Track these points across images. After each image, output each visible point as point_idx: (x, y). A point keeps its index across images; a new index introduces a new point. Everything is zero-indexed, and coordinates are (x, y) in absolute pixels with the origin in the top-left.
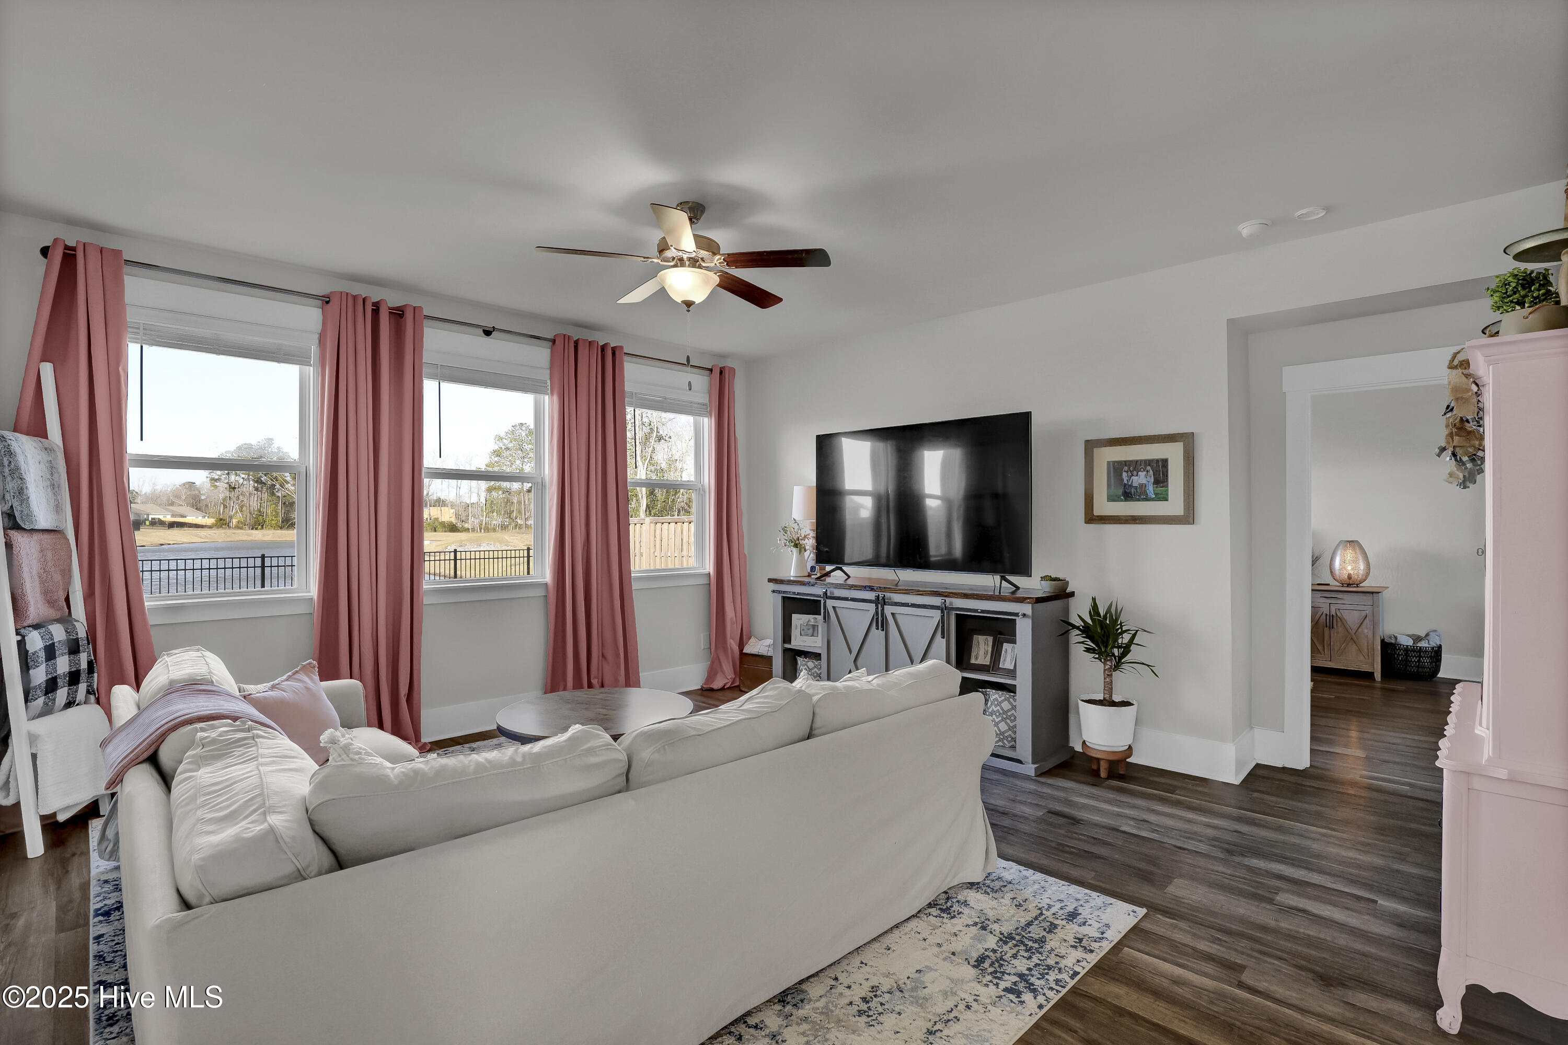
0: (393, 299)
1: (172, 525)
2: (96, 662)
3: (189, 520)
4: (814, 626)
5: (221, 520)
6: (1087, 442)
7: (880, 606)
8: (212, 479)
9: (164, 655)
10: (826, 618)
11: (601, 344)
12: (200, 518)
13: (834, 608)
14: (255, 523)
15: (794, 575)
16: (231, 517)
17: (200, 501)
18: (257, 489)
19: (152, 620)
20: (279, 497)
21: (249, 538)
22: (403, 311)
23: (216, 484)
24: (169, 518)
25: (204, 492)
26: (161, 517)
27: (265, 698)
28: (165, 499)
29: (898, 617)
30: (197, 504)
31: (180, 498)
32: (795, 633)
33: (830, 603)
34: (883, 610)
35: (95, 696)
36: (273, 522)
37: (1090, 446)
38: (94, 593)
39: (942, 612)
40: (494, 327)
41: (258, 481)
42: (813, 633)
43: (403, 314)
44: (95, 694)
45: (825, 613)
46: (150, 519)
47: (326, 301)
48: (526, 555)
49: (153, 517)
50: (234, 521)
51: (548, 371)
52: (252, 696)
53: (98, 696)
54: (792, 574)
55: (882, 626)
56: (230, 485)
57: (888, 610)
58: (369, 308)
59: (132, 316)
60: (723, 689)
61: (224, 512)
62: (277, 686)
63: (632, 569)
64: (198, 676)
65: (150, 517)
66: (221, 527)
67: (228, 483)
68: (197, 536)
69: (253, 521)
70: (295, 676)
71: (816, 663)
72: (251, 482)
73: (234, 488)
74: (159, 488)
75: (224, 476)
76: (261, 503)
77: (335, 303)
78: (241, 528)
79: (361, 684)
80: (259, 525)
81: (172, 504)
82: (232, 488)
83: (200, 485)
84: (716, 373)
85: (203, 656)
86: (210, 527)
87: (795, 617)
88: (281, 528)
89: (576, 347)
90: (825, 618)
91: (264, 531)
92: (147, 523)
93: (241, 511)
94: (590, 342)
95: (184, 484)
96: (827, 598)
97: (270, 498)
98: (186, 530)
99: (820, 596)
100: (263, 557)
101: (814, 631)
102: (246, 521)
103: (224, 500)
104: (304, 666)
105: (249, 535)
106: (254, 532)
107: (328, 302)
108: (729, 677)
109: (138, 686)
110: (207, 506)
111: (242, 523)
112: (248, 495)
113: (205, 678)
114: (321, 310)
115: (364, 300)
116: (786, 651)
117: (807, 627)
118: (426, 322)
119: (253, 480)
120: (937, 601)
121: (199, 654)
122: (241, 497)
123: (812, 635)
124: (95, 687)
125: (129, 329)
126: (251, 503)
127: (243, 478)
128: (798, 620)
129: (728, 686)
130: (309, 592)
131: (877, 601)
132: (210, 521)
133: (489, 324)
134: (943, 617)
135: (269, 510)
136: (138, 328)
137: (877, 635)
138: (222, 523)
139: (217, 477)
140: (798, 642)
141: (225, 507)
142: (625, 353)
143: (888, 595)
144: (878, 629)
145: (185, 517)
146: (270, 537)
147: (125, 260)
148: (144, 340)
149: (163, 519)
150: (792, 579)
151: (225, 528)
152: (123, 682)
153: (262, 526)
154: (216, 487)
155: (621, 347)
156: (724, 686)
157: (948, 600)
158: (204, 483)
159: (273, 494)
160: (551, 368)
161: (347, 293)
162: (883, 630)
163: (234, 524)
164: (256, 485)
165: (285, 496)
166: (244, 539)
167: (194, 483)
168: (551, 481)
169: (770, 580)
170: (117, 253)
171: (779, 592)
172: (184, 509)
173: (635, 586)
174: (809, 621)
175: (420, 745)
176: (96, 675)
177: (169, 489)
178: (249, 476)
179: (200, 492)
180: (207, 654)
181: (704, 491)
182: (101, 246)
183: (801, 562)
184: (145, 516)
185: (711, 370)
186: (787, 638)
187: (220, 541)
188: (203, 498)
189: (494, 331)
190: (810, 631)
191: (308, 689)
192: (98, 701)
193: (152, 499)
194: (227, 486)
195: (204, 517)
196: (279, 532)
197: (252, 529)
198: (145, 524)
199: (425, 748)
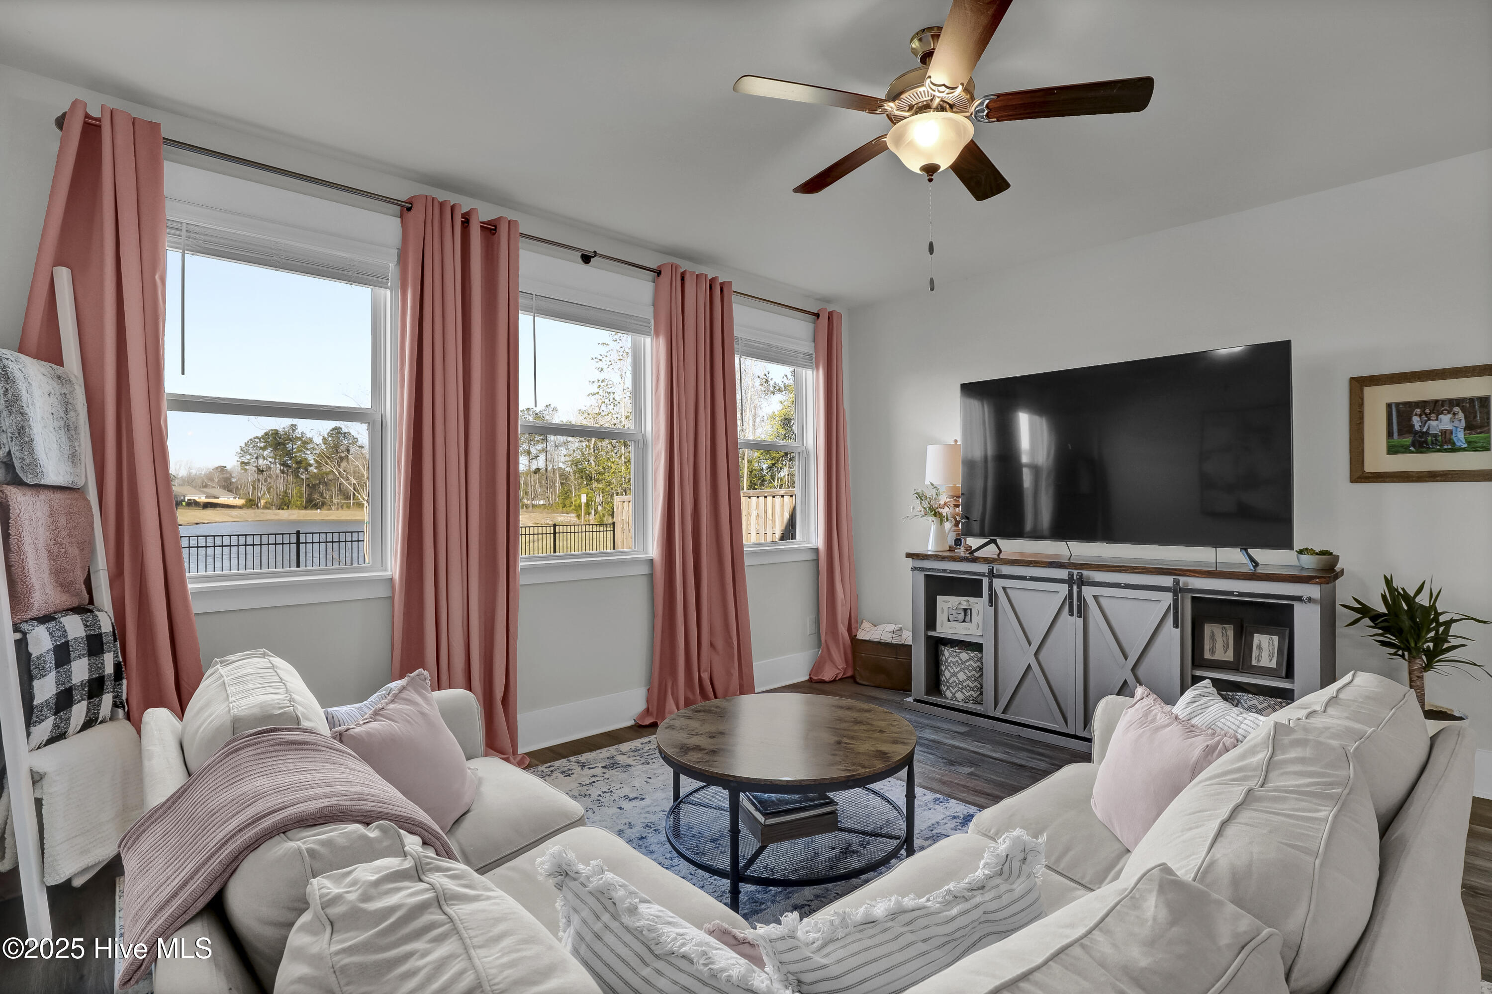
0: (485, 213)
1: (206, 506)
2: (125, 665)
3: (222, 500)
4: (965, 610)
5: (250, 500)
6: (1353, 380)
7: (1075, 587)
8: (243, 463)
9: (217, 663)
10: (993, 600)
11: (710, 277)
12: (232, 499)
13: (1004, 588)
14: (282, 503)
15: (933, 549)
16: (260, 498)
17: (231, 483)
18: (283, 472)
19: (197, 607)
20: (303, 479)
21: (276, 518)
22: (495, 226)
23: (246, 467)
24: (203, 499)
25: (235, 475)
26: (196, 498)
27: (369, 734)
28: (199, 482)
29: (1102, 600)
30: (228, 485)
31: (214, 480)
32: (941, 617)
33: (998, 583)
34: (1080, 593)
35: (124, 710)
36: (298, 503)
37: (1359, 385)
38: (123, 573)
39: (1175, 595)
40: (595, 252)
41: (284, 464)
42: (965, 618)
43: (495, 230)
44: (124, 707)
45: (990, 596)
46: (186, 500)
47: (406, 208)
48: (552, 532)
49: (189, 498)
50: (263, 502)
51: (652, 309)
52: (351, 732)
53: (128, 710)
54: (930, 548)
55: (1079, 612)
56: (258, 469)
57: (1088, 592)
58: (458, 220)
59: (172, 212)
60: (834, 681)
61: (252, 493)
62: (381, 712)
63: (744, 542)
64: (274, 708)
65: (187, 498)
66: (251, 507)
67: (256, 467)
68: (229, 515)
69: (278, 502)
70: (403, 695)
71: (972, 655)
72: (278, 465)
73: (262, 471)
74: (194, 472)
75: (253, 460)
76: (286, 485)
77: (417, 214)
78: (269, 508)
79: (473, 695)
80: (285, 505)
81: (206, 486)
82: (260, 471)
83: (231, 469)
84: (824, 320)
85: (273, 667)
86: (240, 507)
87: (940, 599)
88: (306, 508)
89: (683, 279)
90: (990, 601)
91: (290, 511)
92: (184, 504)
93: (269, 493)
94: (697, 275)
95: (217, 468)
96: (993, 576)
97: (295, 481)
98: (219, 511)
99: (983, 575)
100: (298, 533)
101: (965, 615)
102: (273, 501)
103: (254, 482)
104: (412, 679)
105: (276, 515)
106: (281, 511)
107: (409, 209)
108: (840, 667)
109: (181, 710)
110: (237, 488)
111: (269, 504)
112: (274, 477)
113: (285, 713)
114: (399, 220)
115: (453, 208)
116: (928, 638)
117: (956, 611)
118: (523, 242)
119: (280, 464)
120: (1167, 581)
121: (263, 662)
122: (269, 480)
123: (964, 621)
124: (124, 697)
125: (169, 230)
126: (278, 485)
127: (270, 462)
128: (946, 604)
129: (840, 677)
130: (386, 570)
131: (1070, 581)
132: (241, 502)
133: (589, 248)
134: (1175, 601)
135: (294, 491)
136: (180, 230)
137: (1071, 624)
138: (251, 503)
139: (246, 461)
140: (945, 628)
141: (254, 489)
142: (734, 291)
143: (1085, 573)
144: (1072, 615)
145: (218, 498)
146: (295, 516)
147: (164, 138)
148: (188, 245)
149: (198, 500)
150: (929, 553)
151: (254, 509)
152: (160, 702)
153: (288, 507)
154: (246, 470)
155: (730, 283)
156: (836, 678)
157: (1182, 580)
158: (235, 466)
159: (298, 476)
160: (655, 305)
161: (433, 198)
162: (1080, 617)
163: (262, 504)
164: (282, 468)
165: (308, 479)
166: (273, 518)
167: (226, 467)
168: (656, 438)
169: (909, 555)
170: (155, 127)
171: (922, 569)
172: (217, 491)
173: (747, 561)
174: (960, 604)
175: (519, 758)
176: (125, 682)
177: (203, 473)
178: (275, 459)
179: (231, 475)
180: (278, 661)
181: (808, 454)
182: (133, 116)
183: (941, 535)
184: (182, 498)
185: (817, 315)
186: (931, 622)
187: (250, 520)
188: (233, 480)
189: (595, 256)
190: (961, 616)
191: (423, 714)
192: (128, 717)
193: (188, 482)
194: (255, 469)
195: (235, 498)
196: (304, 512)
197: (279, 509)
198: (182, 504)
199: (524, 763)
